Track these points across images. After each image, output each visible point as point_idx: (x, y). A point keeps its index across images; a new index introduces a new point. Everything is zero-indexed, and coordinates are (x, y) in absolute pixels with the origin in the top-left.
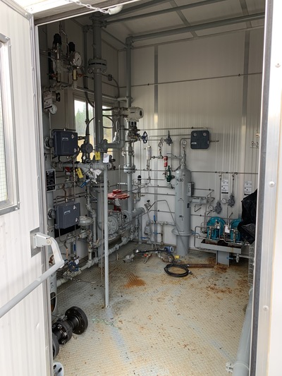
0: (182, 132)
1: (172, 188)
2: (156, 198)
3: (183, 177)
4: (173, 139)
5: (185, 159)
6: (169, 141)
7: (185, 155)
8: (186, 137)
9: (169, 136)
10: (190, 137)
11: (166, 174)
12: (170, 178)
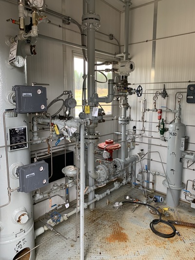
0: (178, 85)
1: (165, 140)
2: (149, 148)
3: (176, 132)
4: (169, 92)
5: (180, 113)
6: (165, 94)
7: (180, 109)
8: (182, 91)
9: (164, 90)
10: (186, 90)
11: (159, 126)
12: (163, 131)
